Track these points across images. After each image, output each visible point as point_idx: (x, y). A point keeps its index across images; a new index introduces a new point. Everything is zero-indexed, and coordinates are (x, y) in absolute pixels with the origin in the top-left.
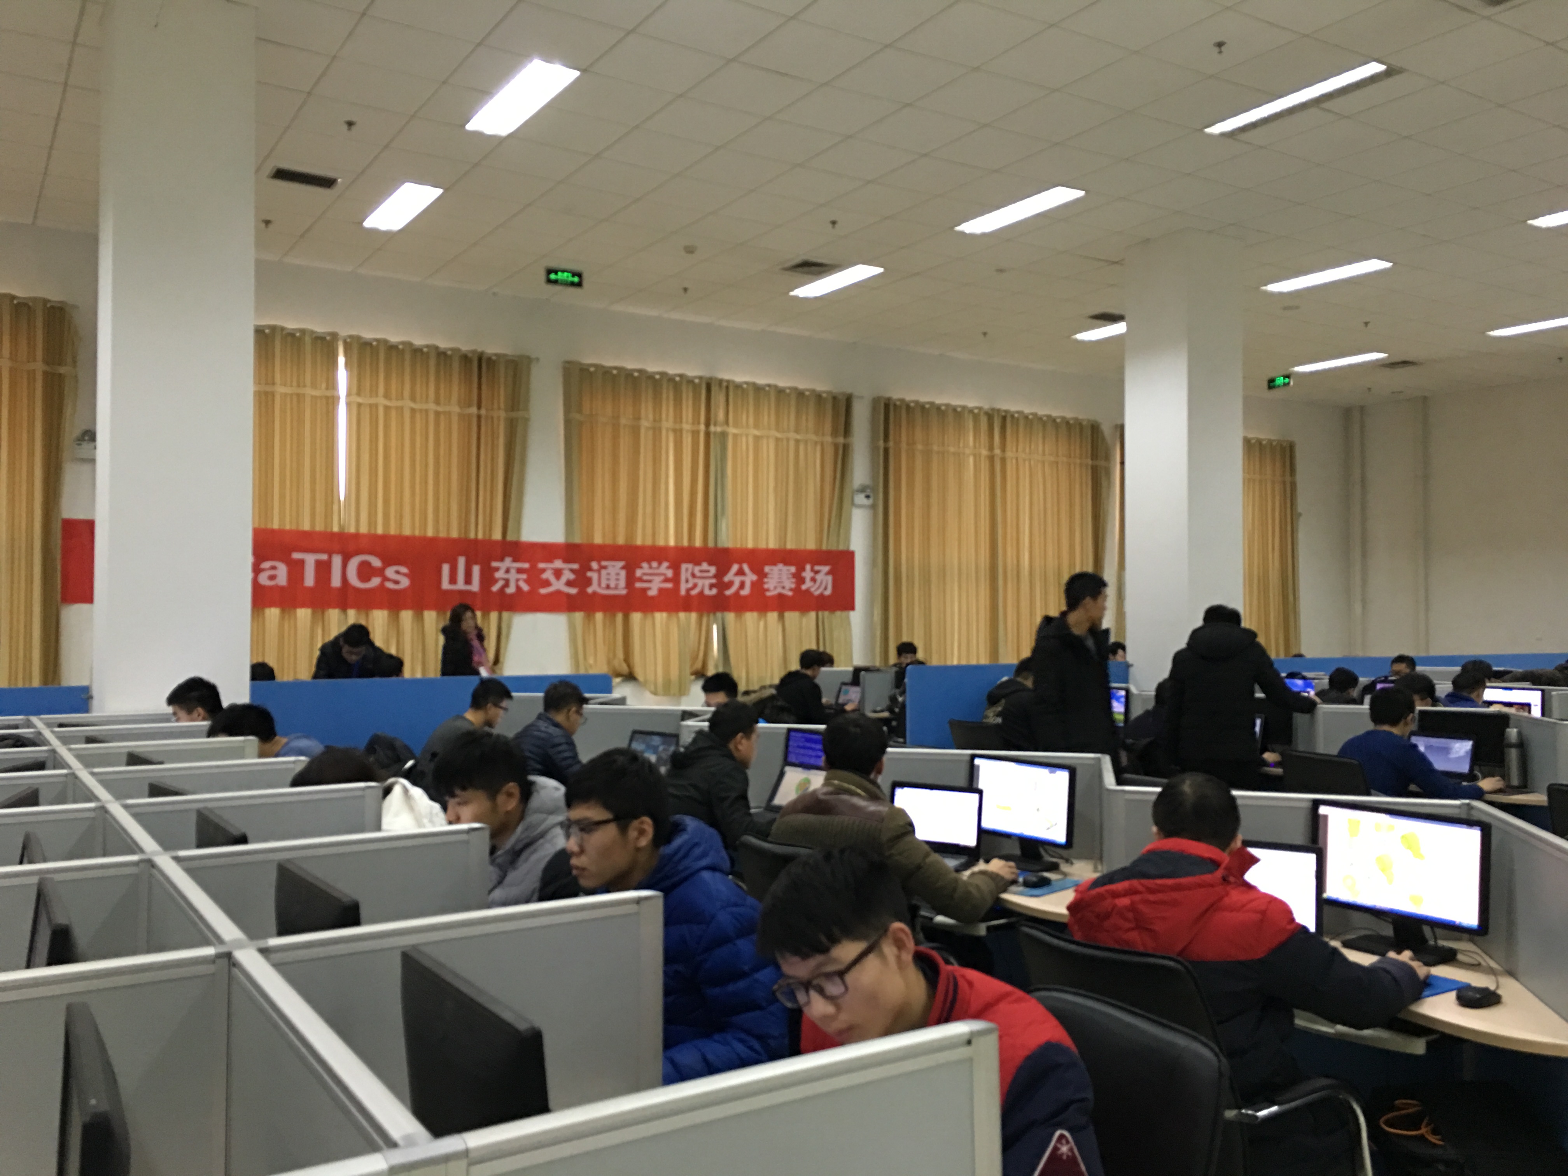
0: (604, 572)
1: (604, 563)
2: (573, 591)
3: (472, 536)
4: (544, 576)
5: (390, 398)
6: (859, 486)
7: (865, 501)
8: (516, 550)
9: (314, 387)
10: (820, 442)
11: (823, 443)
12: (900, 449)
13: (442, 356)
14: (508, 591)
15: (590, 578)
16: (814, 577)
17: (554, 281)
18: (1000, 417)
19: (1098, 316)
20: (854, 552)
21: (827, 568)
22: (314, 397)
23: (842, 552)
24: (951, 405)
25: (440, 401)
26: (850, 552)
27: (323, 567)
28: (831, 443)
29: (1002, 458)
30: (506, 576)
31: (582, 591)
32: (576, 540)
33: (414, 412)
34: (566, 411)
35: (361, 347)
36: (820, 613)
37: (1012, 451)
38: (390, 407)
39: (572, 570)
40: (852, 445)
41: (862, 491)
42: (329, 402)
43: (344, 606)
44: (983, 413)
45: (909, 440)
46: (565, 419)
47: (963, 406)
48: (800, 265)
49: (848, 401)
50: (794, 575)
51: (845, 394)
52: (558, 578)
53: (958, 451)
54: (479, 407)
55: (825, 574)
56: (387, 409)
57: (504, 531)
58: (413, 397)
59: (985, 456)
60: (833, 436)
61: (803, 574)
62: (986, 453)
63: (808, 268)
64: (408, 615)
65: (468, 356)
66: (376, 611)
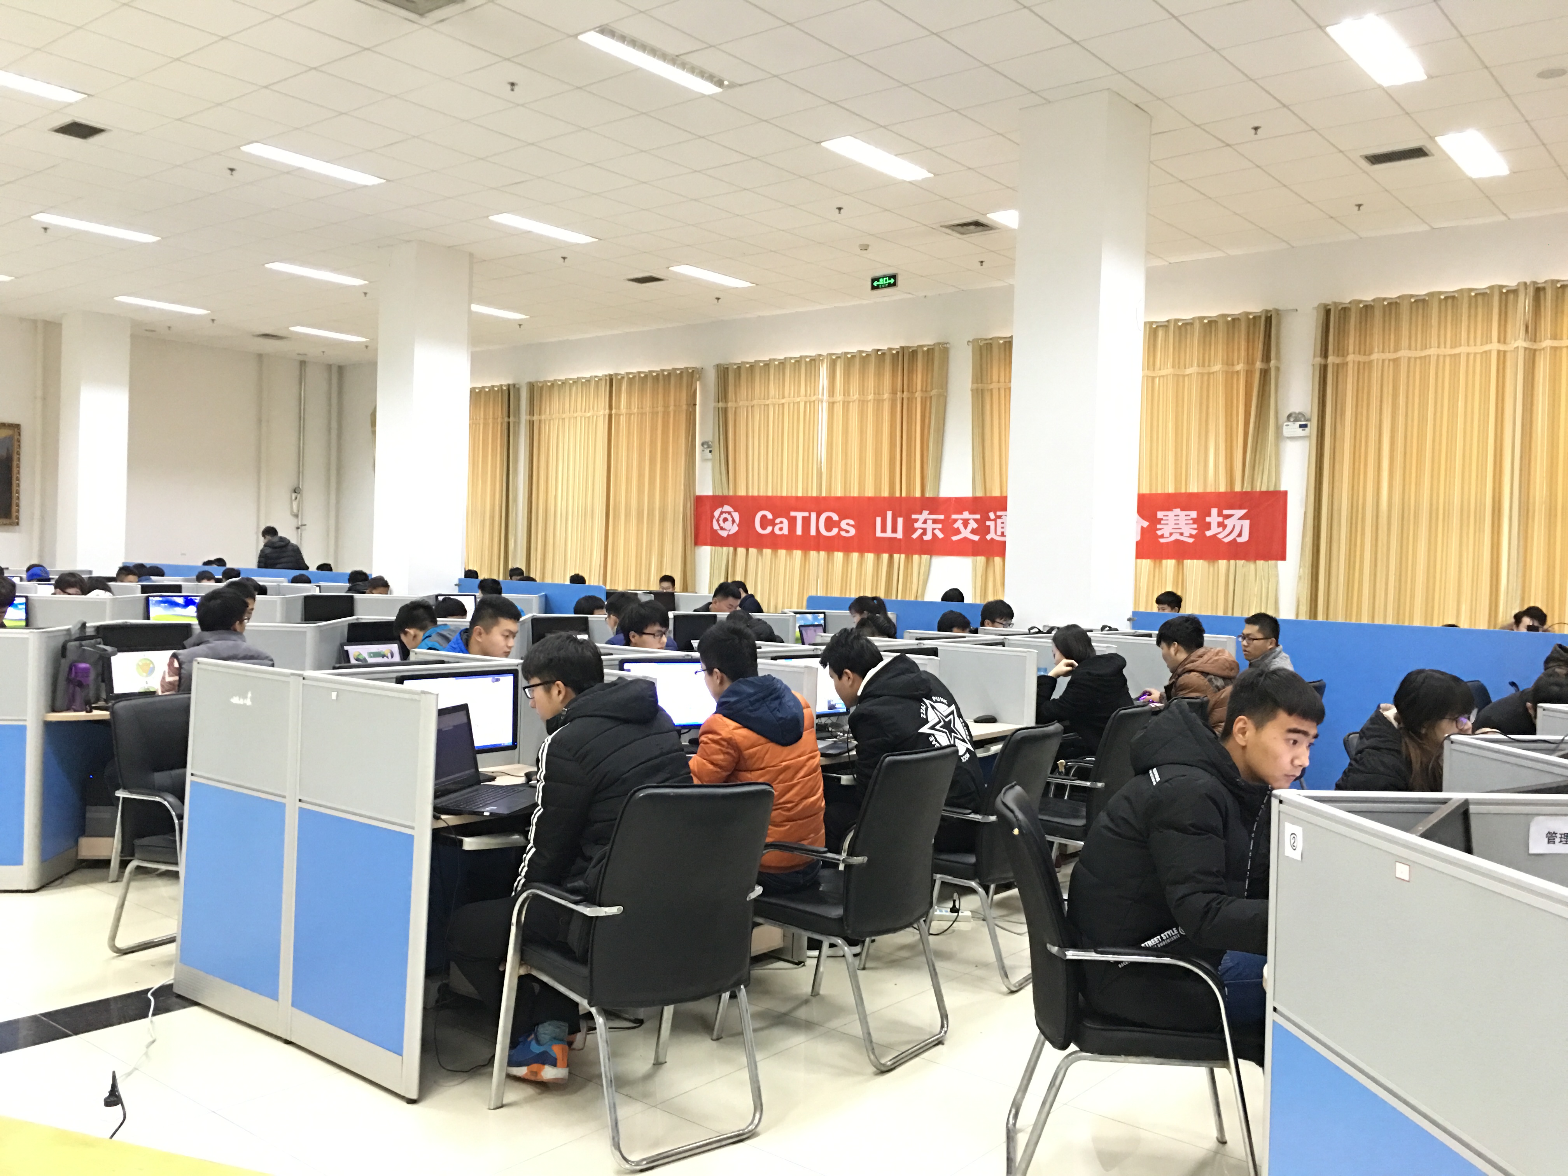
0: (999, 521)
1: (999, 513)
2: (976, 538)
3: (898, 495)
4: (956, 526)
5: (849, 395)
6: (1289, 416)
7: (1300, 432)
8: (933, 504)
9: (806, 396)
10: (1233, 373)
11: (1237, 372)
12: (1347, 363)
13: (880, 356)
14: (925, 538)
15: (989, 527)
16: (1223, 522)
17: (878, 287)
18: (1531, 291)
19: (1377, 159)
20: (1286, 493)
21: (1243, 512)
22: (806, 403)
23: (1267, 493)
24: (1441, 293)
25: (878, 392)
26: (1279, 492)
27: (806, 521)
28: (1247, 371)
29: (1535, 350)
30: (924, 526)
31: (983, 538)
32: (979, 494)
33: (863, 402)
34: (973, 383)
35: (833, 361)
36: (1232, 562)
37: (1554, 337)
38: (849, 402)
39: (975, 520)
40: (1278, 369)
41: (1296, 420)
42: (812, 404)
43: (818, 549)
44: (1501, 293)
45: (1364, 349)
46: (972, 390)
47: (1461, 290)
48: (960, 228)
49: (1269, 319)
50: (1195, 521)
51: (1267, 311)
52: (966, 527)
53: (1449, 351)
54: (903, 392)
55: (1239, 519)
56: (846, 404)
57: (923, 491)
58: (863, 391)
59: (1499, 352)
60: (1250, 362)
61: (1208, 519)
62: (1502, 347)
63: (972, 227)
64: (855, 556)
65: (898, 353)
66: (836, 553)
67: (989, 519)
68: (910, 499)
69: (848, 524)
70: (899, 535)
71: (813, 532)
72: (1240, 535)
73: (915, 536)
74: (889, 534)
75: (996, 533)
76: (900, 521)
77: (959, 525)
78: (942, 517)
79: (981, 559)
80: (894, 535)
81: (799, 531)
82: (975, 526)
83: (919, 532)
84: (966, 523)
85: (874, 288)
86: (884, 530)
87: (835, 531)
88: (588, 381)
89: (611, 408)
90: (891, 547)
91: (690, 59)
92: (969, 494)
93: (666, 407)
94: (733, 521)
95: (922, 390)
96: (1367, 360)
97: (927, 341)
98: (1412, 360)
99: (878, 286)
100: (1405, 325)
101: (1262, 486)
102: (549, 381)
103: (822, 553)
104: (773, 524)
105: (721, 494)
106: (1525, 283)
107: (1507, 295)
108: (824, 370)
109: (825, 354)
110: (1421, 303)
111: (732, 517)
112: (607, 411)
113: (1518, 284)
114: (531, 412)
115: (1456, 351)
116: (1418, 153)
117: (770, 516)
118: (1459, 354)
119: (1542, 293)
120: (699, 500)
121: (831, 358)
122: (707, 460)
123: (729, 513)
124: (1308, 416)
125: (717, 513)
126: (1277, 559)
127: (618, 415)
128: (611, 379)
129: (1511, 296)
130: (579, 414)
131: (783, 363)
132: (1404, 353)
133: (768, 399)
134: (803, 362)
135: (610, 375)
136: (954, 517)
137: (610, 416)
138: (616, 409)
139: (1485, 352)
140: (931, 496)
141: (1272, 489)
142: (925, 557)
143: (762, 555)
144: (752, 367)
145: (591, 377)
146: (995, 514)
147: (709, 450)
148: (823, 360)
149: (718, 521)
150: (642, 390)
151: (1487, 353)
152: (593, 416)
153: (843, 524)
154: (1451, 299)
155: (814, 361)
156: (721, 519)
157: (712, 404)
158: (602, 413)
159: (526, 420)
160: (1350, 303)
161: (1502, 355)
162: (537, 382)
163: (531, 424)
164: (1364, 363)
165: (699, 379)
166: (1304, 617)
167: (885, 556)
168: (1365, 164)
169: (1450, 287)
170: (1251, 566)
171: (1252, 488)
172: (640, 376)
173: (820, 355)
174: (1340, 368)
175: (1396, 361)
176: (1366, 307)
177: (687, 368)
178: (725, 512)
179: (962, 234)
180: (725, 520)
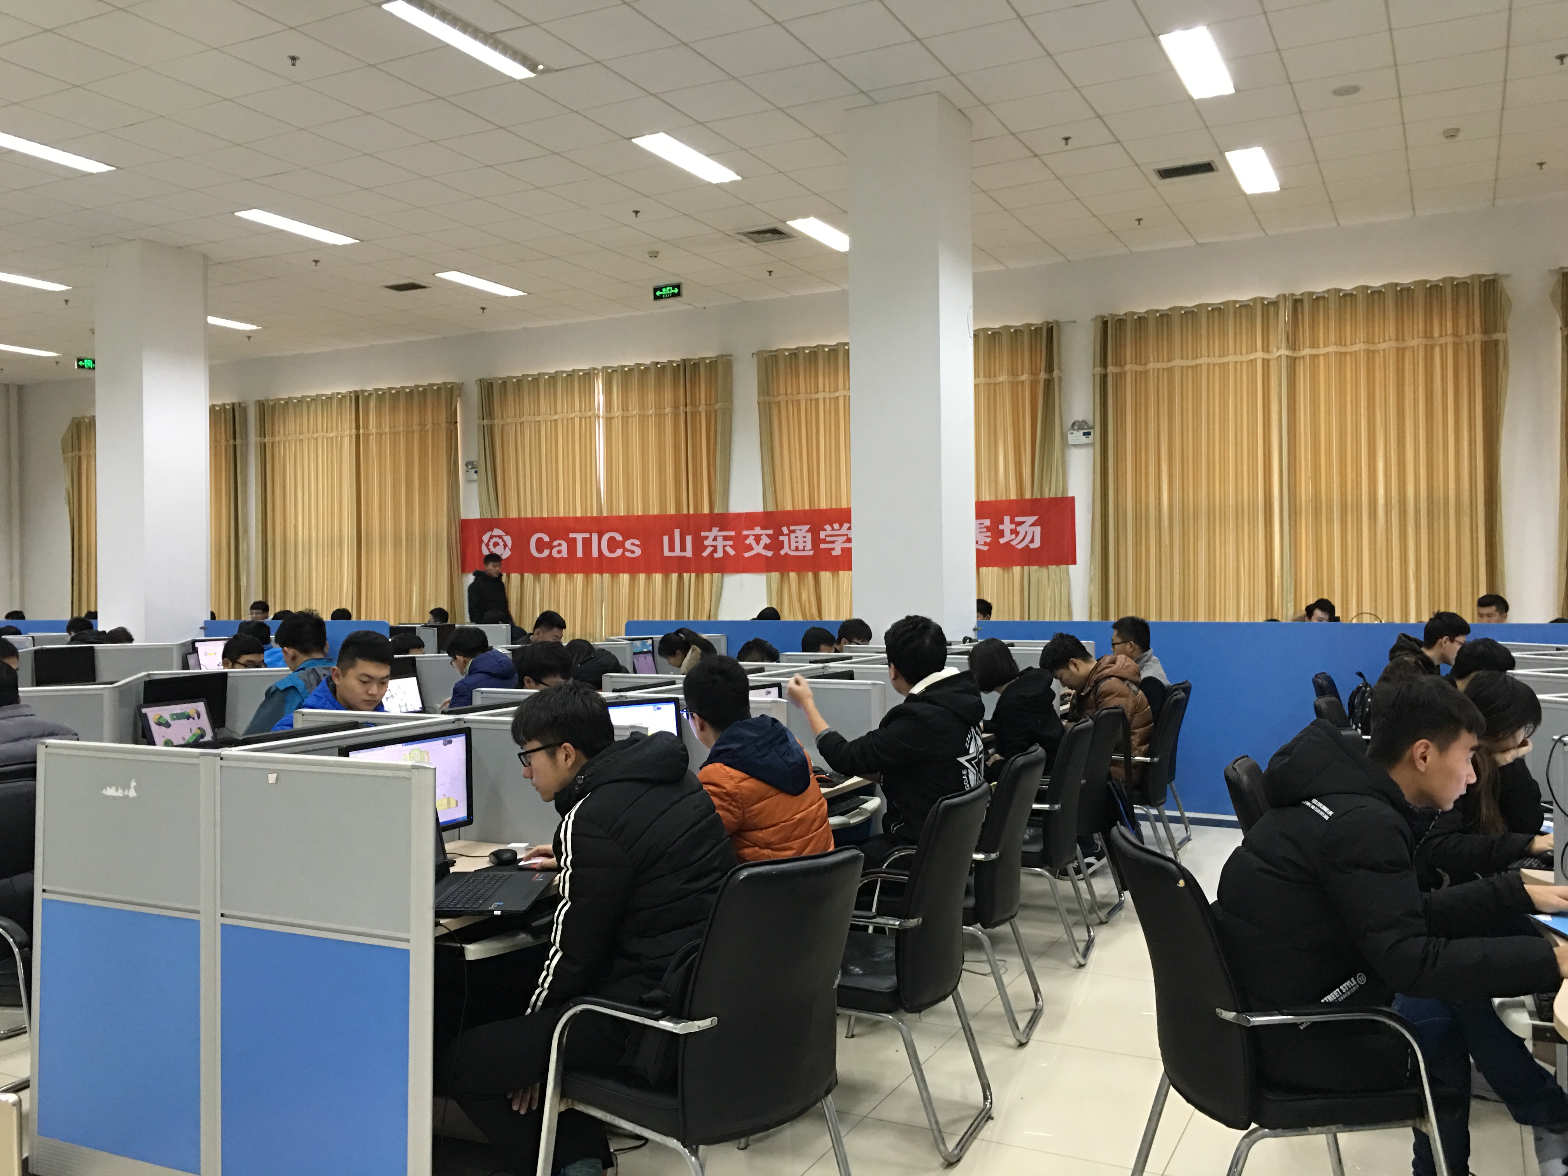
0: (793, 536)
1: (792, 528)
2: (769, 554)
3: (685, 512)
4: (747, 542)
5: (627, 410)
6: (1074, 424)
7: (1084, 440)
8: (723, 521)
9: (580, 411)
10: (1017, 382)
11: (1022, 382)
12: (1125, 372)
13: (660, 369)
14: (716, 556)
15: (783, 541)
16: (1016, 529)
17: (661, 297)
18: (1289, 304)
19: (1167, 174)
20: (1073, 499)
21: (1033, 519)
22: (581, 418)
23: (1056, 499)
24: (1208, 305)
25: (659, 406)
26: (1067, 498)
27: (587, 543)
28: (1032, 382)
29: (1295, 358)
30: (714, 543)
31: (777, 554)
32: (771, 508)
33: (643, 418)
34: (759, 396)
35: (609, 375)
36: (1026, 568)
37: (1312, 346)
38: (628, 417)
39: (768, 536)
40: (1060, 378)
41: (1079, 429)
42: (590, 420)
43: (601, 571)
44: (1263, 304)
45: (1139, 359)
46: (759, 403)
47: (1228, 302)
48: (756, 236)
49: (1050, 330)
50: (988, 529)
51: (1048, 323)
52: (758, 543)
53: (1218, 360)
54: (686, 405)
55: (1030, 526)
56: (625, 419)
57: (711, 506)
58: (643, 406)
59: (1263, 360)
60: (1034, 373)
61: (1001, 527)
62: (1266, 356)
63: (769, 235)
64: (642, 577)
65: (678, 365)
66: (621, 575)
67: (783, 534)
68: (698, 516)
69: (633, 544)
70: (689, 553)
71: (595, 554)
72: (1032, 541)
73: (705, 554)
74: (677, 552)
75: (790, 548)
76: (689, 539)
77: (751, 541)
78: (733, 533)
79: (775, 576)
80: (683, 554)
81: (580, 554)
82: (768, 541)
83: (710, 549)
84: (758, 539)
85: (656, 298)
86: (672, 548)
87: (619, 552)
88: (330, 398)
89: (358, 428)
90: (681, 566)
91: (505, 38)
92: (760, 508)
93: (422, 424)
94: (505, 546)
95: (706, 404)
96: (1142, 370)
97: (710, 353)
98: (1185, 369)
99: (661, 295)
100: (1177, 337)
101: (1050, 492)
102: (282, 399)
103: (606, 576)
104: (551, 548)
105: (489, 517)
106: (1285, 295)
107: (1269, 307)
108: (599, 385)
109: (599, 367)
110: (1191, 315)
111: (503, 540)
112: (354, 431)
113: (1278, 296)
114: (263, 434)
115: (1225, 360)
116: (1207, 167)
117: (546, 539)
118: (1228, 363)
119: (1299, 305)
120: (465, 524)
121: (607, 372)
122: (473, 481)
123: (500, 537)
124: (1091, 423)
125: (486, 538)
126: (1068, 564)
127: (367, 436)
128: (357, 397)
129: (1272, 308)
130: (320, 434)
131: (553, 377)
132: (1177, 362)
133: (539, 415)
134: (576, 377)
135: (356, 392)
136: (745, 533)
137: (358, 437)
138: (363, 428)
139: (1251, 361)
140: (720, 512)
141: (1059, 496)
142: (716, 576)
143: (539, 581)
144: (520, 381)
145: (332, 394)
146: (788, 528)
147: (474, 470)
148: (597, 374)
149: (487, 545)
150: (394, 409)
151: (1253, 362)
152: (337, 437)
153: (628, 544)
154: (1218, 310)
155: (588, 376)
156: (491, 544)
157: (475, 422)
158: (347, 432)
159: (256, 443)
160: (1125, 314)
161: (1266, 363)
162: (267, 400)
163: (263, 447)
164: (1141, 372)
165: (459, 395)
166: (1096, 619)
167: (674, 576)
168: (1155, 179)
169: (1216, 299)
170: (1044, 571)
171: (1041, 495)
172: (390, 393)
173: (595, 369)
174: (1120, 377)
175: (1170, 370)
176: (1139, 318)
177: (445, 384)
178: (496, 536)
179: (757, 242)
180: (496, 544)
